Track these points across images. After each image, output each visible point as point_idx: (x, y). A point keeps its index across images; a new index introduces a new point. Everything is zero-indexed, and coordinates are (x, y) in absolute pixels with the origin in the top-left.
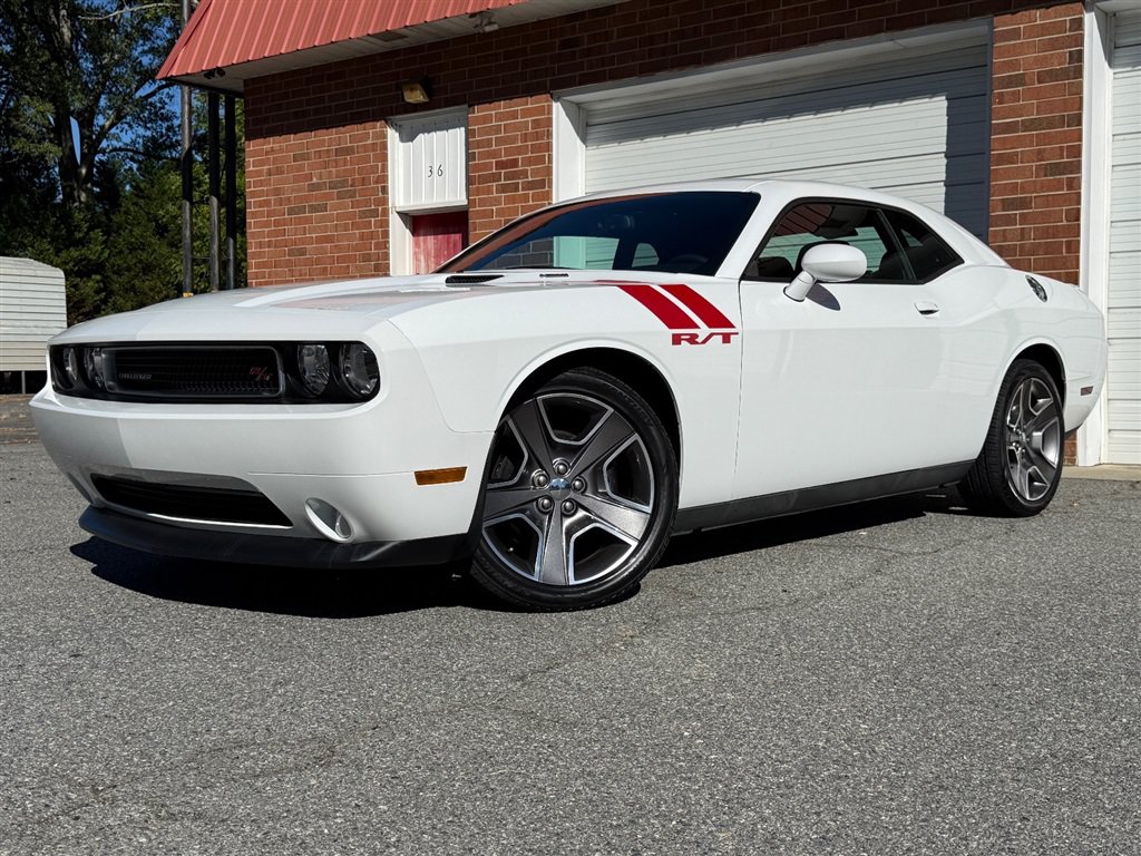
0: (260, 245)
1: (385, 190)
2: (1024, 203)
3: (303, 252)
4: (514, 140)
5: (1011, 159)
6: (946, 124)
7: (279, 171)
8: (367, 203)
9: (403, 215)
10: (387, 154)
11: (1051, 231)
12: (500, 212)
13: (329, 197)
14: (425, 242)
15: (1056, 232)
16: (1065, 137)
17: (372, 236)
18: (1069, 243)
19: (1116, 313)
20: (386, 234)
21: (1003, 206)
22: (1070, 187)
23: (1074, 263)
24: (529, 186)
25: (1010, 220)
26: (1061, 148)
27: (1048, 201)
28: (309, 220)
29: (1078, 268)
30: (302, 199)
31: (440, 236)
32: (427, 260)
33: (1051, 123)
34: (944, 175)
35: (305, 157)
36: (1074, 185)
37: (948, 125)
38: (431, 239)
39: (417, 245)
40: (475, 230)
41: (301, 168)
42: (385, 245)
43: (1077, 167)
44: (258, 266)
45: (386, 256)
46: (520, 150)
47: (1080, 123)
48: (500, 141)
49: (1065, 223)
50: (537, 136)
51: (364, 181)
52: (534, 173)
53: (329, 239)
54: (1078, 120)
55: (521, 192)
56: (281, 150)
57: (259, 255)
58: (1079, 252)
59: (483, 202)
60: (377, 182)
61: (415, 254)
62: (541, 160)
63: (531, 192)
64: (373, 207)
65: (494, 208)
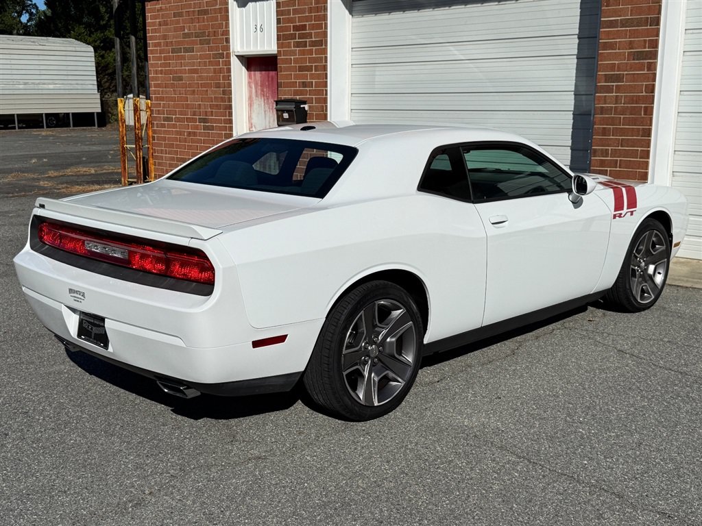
0: (156, 72)
1: (228, 40)
2: (618, 78)
3: (181, 79)
4: (303, 11)
5: (611, 46)
6: (579, 14)
7: (166, 23)
8: (217, 48)
9: (240, 57)
10: (228, 16)
11: (635, 99)
12: (296, 61)
13: (194, 43)
14: (255, 75)
15: (637, 100)
16: (648, 33)
17: (220, 71)
18: (646, 108)
19: (679, 155)
20: (229, 70)
21: (606, 80)
22: (649, 69)
23: (649, 122)
24: (313, 44)
25: (609, 90)
26: (645, 41)
27: (634, 78)
28: (183, 58)
29: (651, 125)
30: (178, 43)
31: (263, 72)
32: (256, 88)
33: (639, 23)
34: (576, 51)
35: (180, 15)
36: (652, 67)
37: (581, 16)
38: (258, 74)
39: (250, 77)
40: (281, 71)
41: (178, 22)
42: (228, 77)
43: (654, 55)
44: (156, 86)
45: (230, 85)
46: (308, 19)
47: (658, 23)
48: (295, 12)
49: (644, 94)
50: (318, 9)
51: (215, 34)
52: (317, 35)
53: (195, 71)
54: (657, 22)
55: (308, 48)
56: (166, 10)
57: (156, 78)
58: (652, 115)
59: (286, 53)
60: (222, 35)
61: (249, 83)
62: (320, 26)
63: (314, 48)
64: (221, 52)
65: (292, 57)
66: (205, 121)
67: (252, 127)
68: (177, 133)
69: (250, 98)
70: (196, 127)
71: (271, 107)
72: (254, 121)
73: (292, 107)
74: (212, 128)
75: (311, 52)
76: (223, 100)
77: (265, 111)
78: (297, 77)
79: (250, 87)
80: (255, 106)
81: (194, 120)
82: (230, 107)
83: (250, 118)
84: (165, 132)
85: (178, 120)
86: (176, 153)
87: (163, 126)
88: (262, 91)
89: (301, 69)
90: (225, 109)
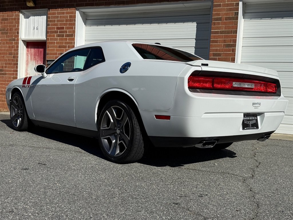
1: (18, 33)
4: (63, 21)
8: (12, 36)
9: (24, 41)
10: (19, 22)
12: (58, 43)
14: (31, 50)
17: (13, 47)
20: (18, 47)
24: (68, 36)
31: (36, 49)
32: (31, 56)
38: (33, 50)
39: (28, 51)
40: (49, 48)
42: (17, 50)
45: (17, 54)
46: (65, 25)
48: (58, 21)
50: (71, 21)
51: (11, 29)
52: (69, 32)
55: (64, 37)
59: (51, 39)
60: (15, 30)
61: (27, 54)
62: (72, 28)
63: (68, 38)
64: (14, 38)
65: (55, 42)
67: (27, 74)
69: (27, 61)
72: (28, 72)
74: (6, 74)
75: (66, 39)
76: (13, 61)
78: (57, 50)
80: (30, 65)
82: (17, 64)
83: (26, 70)
88: (35, 57)
89: (60, 47)
90: (14, 65)
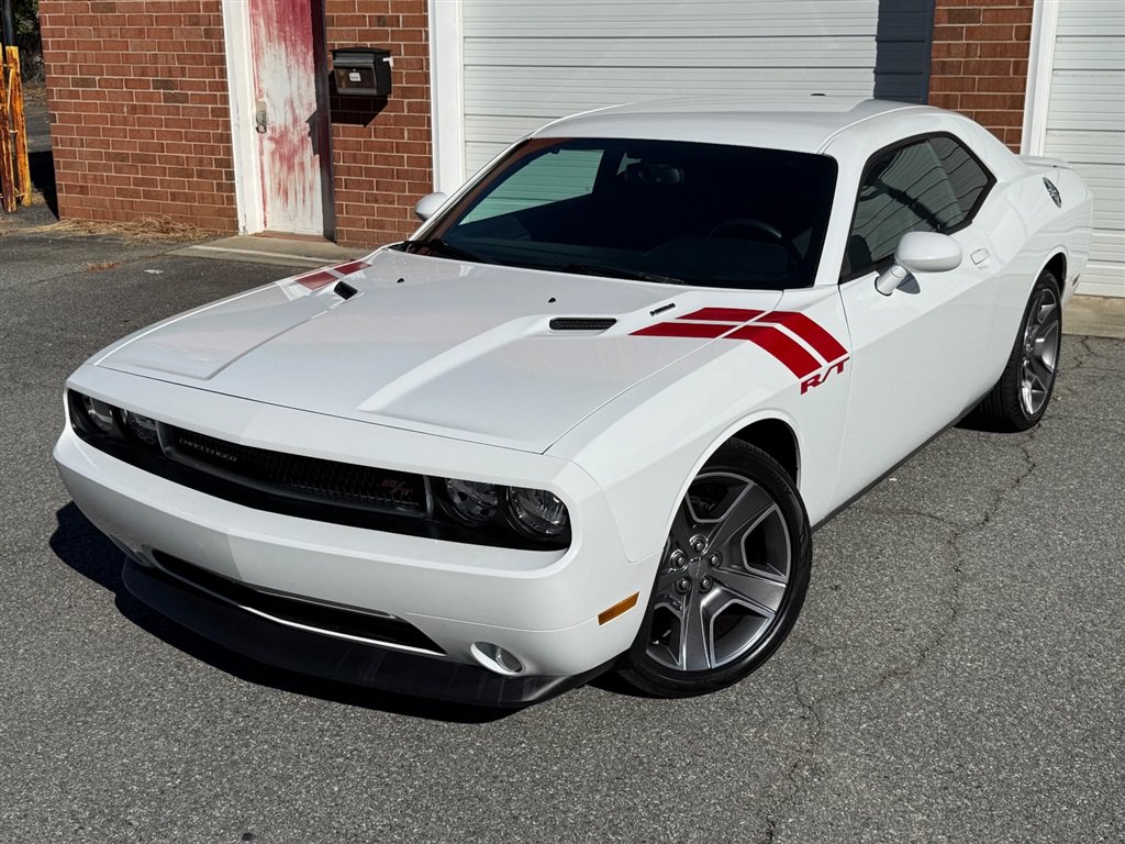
3: (111, 8)
32: (268, 25)
39: (255, 6)
42: (218, 7)
44: (55, 21)
45: (219, 20)
57: (54, 8)
61: (252, 16)
66: (166, 85)
67: (261, 96)
68: (106, 108)
69: (256, 43)
70: (150, 97)
71: (301, 60)
72: (264, 86)
73: (369, 61)
74: (185, 99)
76: (206, 47)
77: (289, 68)
78: (365, 7)
79: (254, 22)
80: (267, 58)
81: (145, 84)
82: (222, 60)
83: (257, 80)
84: (78, 106)
85: (108, 84)
86: (106, 144)
87: (75, 95)
88: (281, 30)
90: (212, 64)
